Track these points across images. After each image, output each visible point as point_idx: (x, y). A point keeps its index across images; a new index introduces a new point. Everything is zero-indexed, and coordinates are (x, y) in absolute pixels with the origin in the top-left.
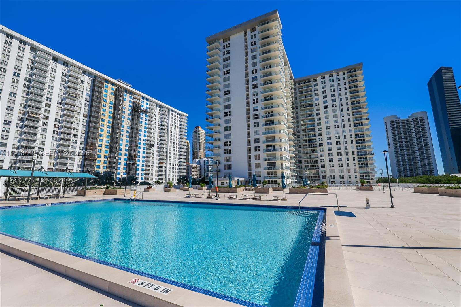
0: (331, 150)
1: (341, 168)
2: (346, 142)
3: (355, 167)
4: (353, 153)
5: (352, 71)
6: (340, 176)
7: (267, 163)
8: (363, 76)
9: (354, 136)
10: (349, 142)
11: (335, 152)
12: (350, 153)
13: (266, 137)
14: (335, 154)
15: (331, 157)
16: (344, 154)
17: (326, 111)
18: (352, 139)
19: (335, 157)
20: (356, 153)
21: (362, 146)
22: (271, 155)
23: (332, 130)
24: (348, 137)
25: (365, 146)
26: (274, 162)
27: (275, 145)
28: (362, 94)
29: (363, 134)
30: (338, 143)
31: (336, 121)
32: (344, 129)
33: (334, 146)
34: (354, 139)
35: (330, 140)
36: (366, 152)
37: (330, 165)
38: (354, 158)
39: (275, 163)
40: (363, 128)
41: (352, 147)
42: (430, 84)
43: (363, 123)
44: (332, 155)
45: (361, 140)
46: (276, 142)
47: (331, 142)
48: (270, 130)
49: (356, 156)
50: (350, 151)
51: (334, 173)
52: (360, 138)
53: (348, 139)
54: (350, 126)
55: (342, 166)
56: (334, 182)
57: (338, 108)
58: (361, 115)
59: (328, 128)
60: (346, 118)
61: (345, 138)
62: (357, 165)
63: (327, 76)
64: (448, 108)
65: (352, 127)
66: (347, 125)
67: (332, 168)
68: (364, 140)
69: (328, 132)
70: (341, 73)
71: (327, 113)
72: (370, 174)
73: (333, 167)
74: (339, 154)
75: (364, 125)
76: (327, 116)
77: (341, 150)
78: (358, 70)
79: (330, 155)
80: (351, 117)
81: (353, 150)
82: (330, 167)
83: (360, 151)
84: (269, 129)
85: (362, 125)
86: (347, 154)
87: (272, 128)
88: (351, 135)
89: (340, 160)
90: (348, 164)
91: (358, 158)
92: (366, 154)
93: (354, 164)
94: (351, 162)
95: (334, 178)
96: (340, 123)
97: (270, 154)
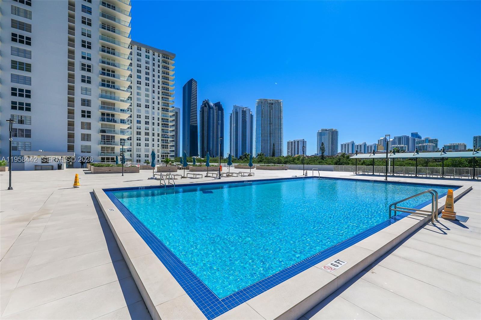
0: (140, 129)
1: (147, 147)
2: (153, 123)
3: (158, 148)
4: (158, 135)
5: (166, 56)
6: (146, 155)
7: (102, 135)
8: (174, 67)
9: (160, 119)
10: (156, 124)
11: (143, 131)
12: (156, 135)
13: (102, 102)
14: (143, 133)
15: (139, 136)
16: (151, 134)
17: (138, 87)
18: (158, 122)
19: (143, 137)
20: (160, 135)
21: (166, 130)
22: (108, 127)
23: (143, 108)
24: (156, 119)
25: (168, 130)
26: (111, 136)
27: (114, 115)
28: (171, 83)
29: (168, 120)
30: (147, 123)
31: (147, 101)
32: (153, 110)
33: (143, 125)
34: (160, 122)
35: (140, 119)
36: (168, 136)
37: (137, 143)
38: (158, 139)
39: (113, 137)
40: (169, 114)
41: (158, 130)
42: (184, 88)
43: (169, 110)
44: (140, 134)
45: (166, 124)
46: (115, 111)
47: (140, 121)
48: (108, 94)
49: (160, 138)
50: (156, 132)
51: (140, 152)
52: (165, 123)
53: (156, 121)
54: (159, 109)
55: (148, 146)
56: (140, 160)
57: (150, 88)
58: (168, 101)
59: (139, 105)
60: (156, 101)
61: (153, 120)
62: (160, 146)
63: (143, 49)
64: (191, 110)
65: (160, 111)
66: (156, 108)
67: (139, 147)
68: (168, 125)
69: (138, 110)
70: (156, 54)
71: (139, 90)
72: (169, 155)
73: (140, 145)
74: (147, 134)
75: (169, 111)
76: (139, 92)
77: (149, 130)
78: (171, 60)
79: (139, 133)
80: (160, 101)
81: (158, 132)
82: (137, 145)
83: (164, 134)
84: (106, 92)
85: (168, 112)
86: (153, 135)
87: (111, 92)
88: (158, 118)
89: (147, 140)
90: (153, 144)
91: (162, 140)
92: (168, 138)
93: (158, 145)
94: (156, 143)
95: (140, 157)
96: (150, 104)
97: (106, 125)
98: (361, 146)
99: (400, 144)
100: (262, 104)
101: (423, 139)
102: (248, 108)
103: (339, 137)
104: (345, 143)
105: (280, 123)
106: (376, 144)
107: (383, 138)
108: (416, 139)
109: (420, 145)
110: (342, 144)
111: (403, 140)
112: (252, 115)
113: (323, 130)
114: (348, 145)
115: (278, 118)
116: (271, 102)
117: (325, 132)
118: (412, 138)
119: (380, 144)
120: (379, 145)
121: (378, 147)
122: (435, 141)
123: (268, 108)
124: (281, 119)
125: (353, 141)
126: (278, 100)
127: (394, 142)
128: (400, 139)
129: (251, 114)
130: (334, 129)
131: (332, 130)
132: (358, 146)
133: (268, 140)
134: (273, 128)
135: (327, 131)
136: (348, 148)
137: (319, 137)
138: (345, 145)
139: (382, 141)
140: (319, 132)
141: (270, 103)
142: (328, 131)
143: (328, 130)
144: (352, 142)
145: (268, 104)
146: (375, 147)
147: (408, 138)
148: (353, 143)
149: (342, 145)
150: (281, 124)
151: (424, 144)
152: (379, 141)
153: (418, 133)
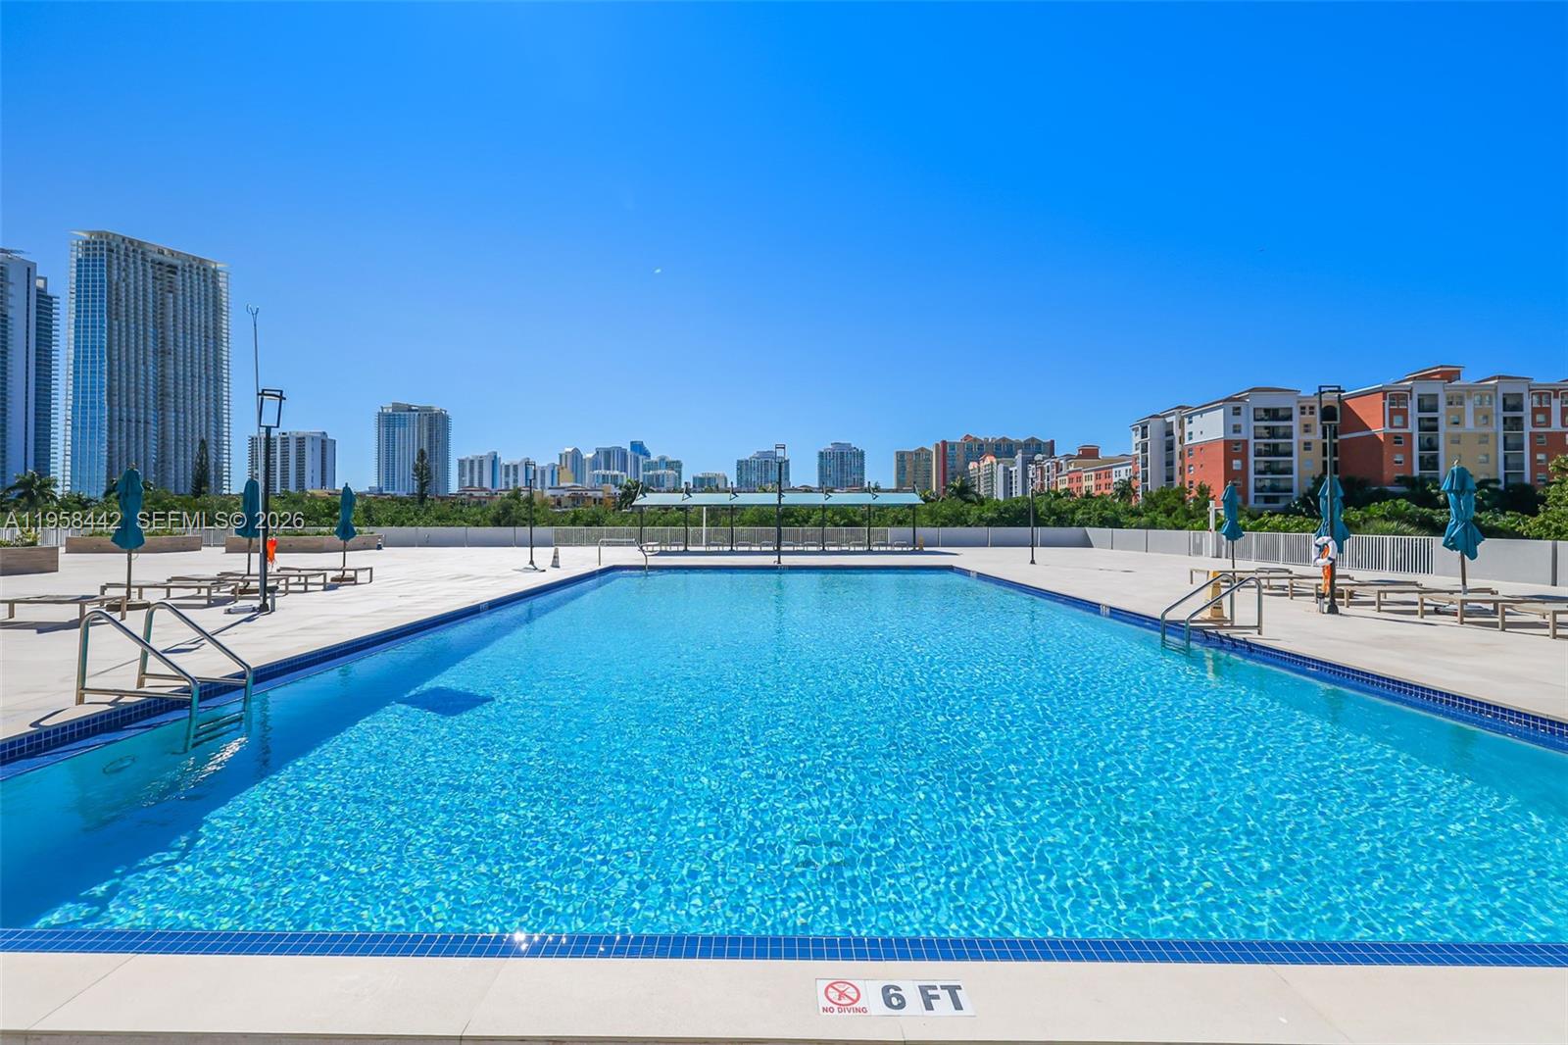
98: (516, 467)
99: (608, 468)
100: (115, 256)
101: (654, 458)
102: (22, 256)
103: (452, 434)
104: (471, 458)
105: (215, 356)
106: (554, 466)
107: (570, 450)
108: (641, 457)
109: (651, 472)
110: (463, 457)
111: (615, 461)
112: (49, 293)
113: (396, 407)
114: (481, 463)
115: (206, 336)
116: (168, 259)
117: (407, 413)
118: (633, 453)
119: (564, 465)
120: (562, 468)
121: (559, 473)
122: (676, 466)
123: (150, 280)
124: (217, 339)
125: (496, 453)
126: (202, 261)
127: (595, 463)
128: (608, 453)
129: (38, 290)
130: (437, 409)
131: (430, 409)
132: (507, 467)
133: (146, 422)
134: (176, 373)
135: (413, 411)
136: (481, 473)
137: (384, 430)
138: (472, 462)
139: (569, 456)
140: (385, 411)
141: (160, 263)
142: (417, 414)
143: (416, 410)
144: (493, 455)
145: (149, 265)
146: (553, 472)
147: (624, 453)
148: (495, 457)
149: (461, 463)
150: (218, 362)
151: (659, 472)
152: (561, 456)
153: (645, 444)
